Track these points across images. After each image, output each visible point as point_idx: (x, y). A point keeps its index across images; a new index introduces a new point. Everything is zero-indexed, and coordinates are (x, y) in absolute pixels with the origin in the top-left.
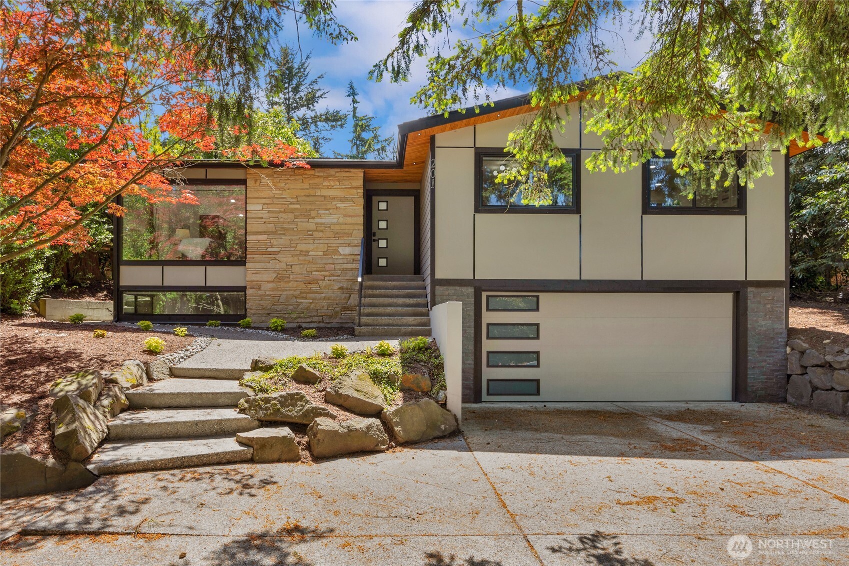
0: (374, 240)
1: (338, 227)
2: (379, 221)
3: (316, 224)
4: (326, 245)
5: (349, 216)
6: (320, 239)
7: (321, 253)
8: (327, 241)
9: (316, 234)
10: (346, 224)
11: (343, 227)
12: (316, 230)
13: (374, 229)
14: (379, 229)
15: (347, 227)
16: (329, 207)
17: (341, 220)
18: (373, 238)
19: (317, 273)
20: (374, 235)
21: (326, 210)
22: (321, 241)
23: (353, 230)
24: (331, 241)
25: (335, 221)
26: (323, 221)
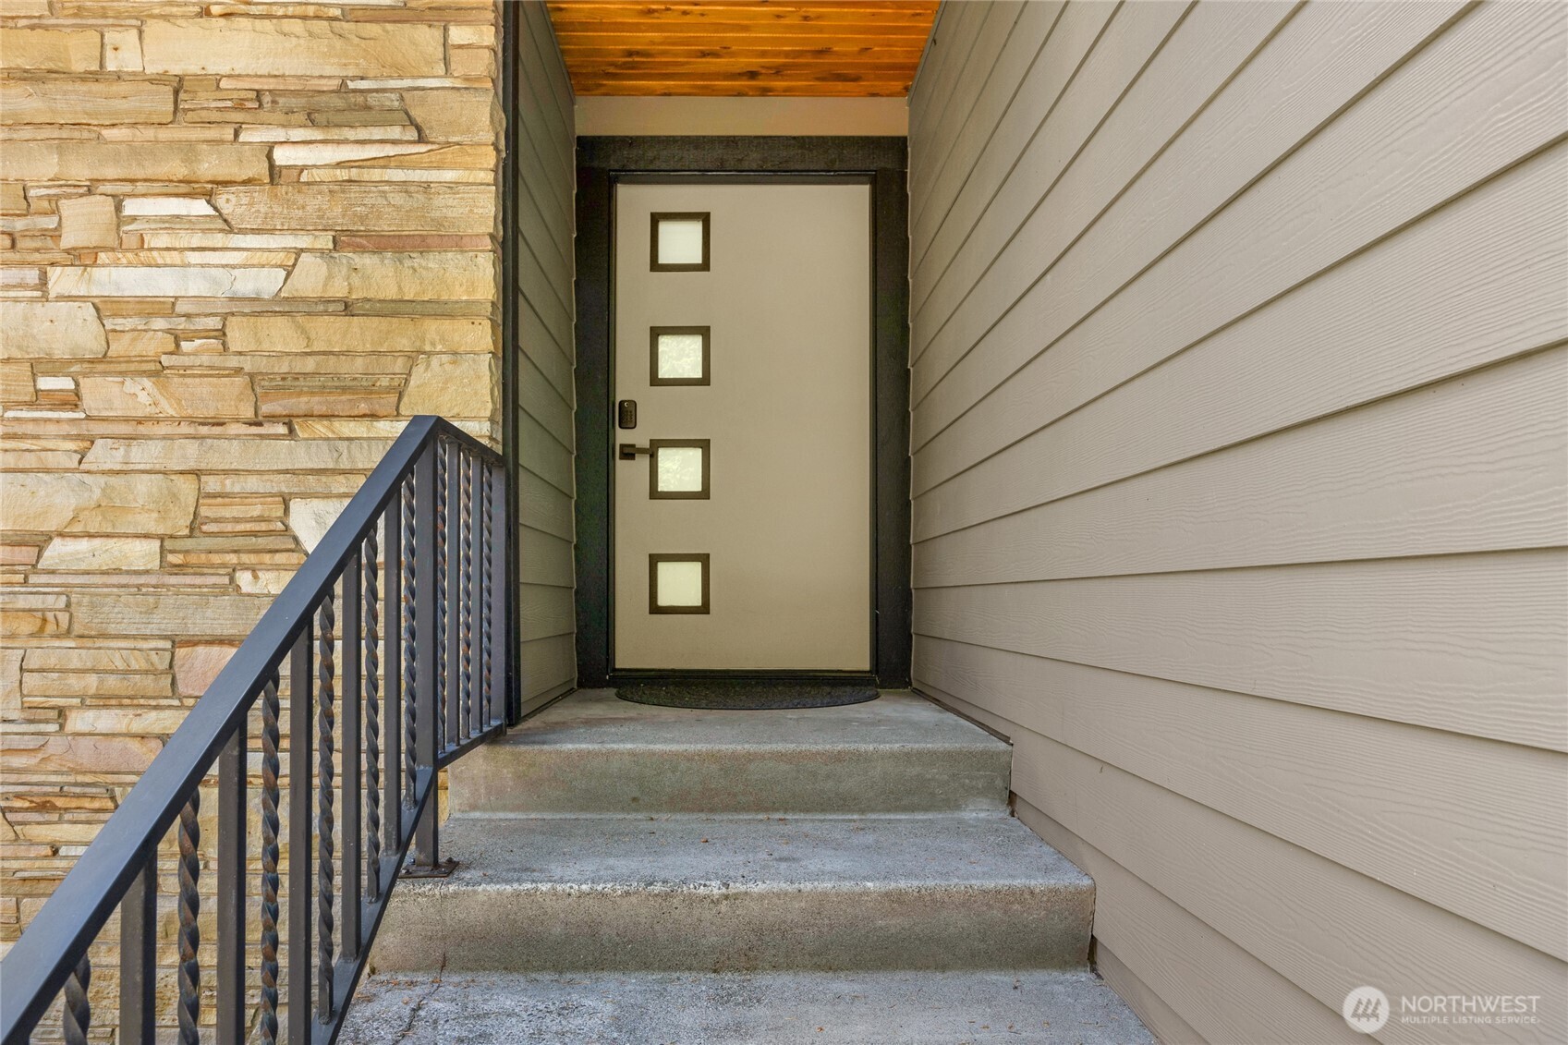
0: (629, 453)
1: (281, 336)
2: (656, 333)
3: (104, 308)
4: (186, 487)
5: (382, 244)
6: (135, 428)
7: (142, 554)
8: (190, 454)
9: (102, 394)
10: (348, 308)
11: (329, 332)
12: (101, 363)
13: (628, 384)
14: (655, 381)
15: (360, 333)
16: (209, 167)
17: (312, 278)
18: (623, 437)
19: (107, 720)
20: (627, 416)
21: (190, 188)
22: (143, 455)
23: (413, 357)
24: (229, 453)
25: (267, 282)
26: (162, 283)
